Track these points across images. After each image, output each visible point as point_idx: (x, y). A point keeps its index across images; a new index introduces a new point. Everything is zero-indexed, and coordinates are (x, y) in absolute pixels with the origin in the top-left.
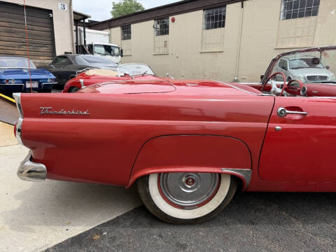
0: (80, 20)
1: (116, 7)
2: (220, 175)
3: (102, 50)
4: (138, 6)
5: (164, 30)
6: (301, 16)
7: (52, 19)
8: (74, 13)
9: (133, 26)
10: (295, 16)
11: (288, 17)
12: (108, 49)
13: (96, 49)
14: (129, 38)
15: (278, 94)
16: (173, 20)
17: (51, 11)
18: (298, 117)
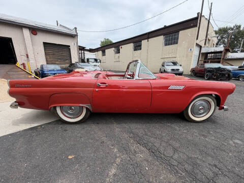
0: (82, 49)
1: (102, 42)
2: (82, 107)
3: (93, 60)
4: (111, 42)
5: (118, 52)
6: (171, 44)
7: (70, 49)
8: (79, 46)
9: (106, 50)
10: (169, 45)
11: (166, 45)
12: (96, 60)
13: (90, 60)
14: (105, 55)
15: (128, 78)
16: (121, 48)
17: (69, 46)
18: (104, 86)
